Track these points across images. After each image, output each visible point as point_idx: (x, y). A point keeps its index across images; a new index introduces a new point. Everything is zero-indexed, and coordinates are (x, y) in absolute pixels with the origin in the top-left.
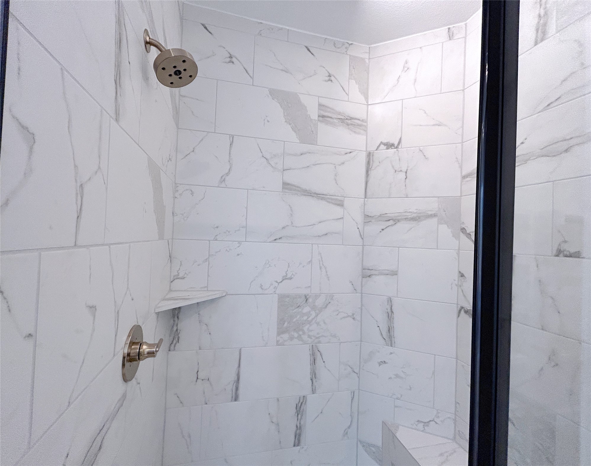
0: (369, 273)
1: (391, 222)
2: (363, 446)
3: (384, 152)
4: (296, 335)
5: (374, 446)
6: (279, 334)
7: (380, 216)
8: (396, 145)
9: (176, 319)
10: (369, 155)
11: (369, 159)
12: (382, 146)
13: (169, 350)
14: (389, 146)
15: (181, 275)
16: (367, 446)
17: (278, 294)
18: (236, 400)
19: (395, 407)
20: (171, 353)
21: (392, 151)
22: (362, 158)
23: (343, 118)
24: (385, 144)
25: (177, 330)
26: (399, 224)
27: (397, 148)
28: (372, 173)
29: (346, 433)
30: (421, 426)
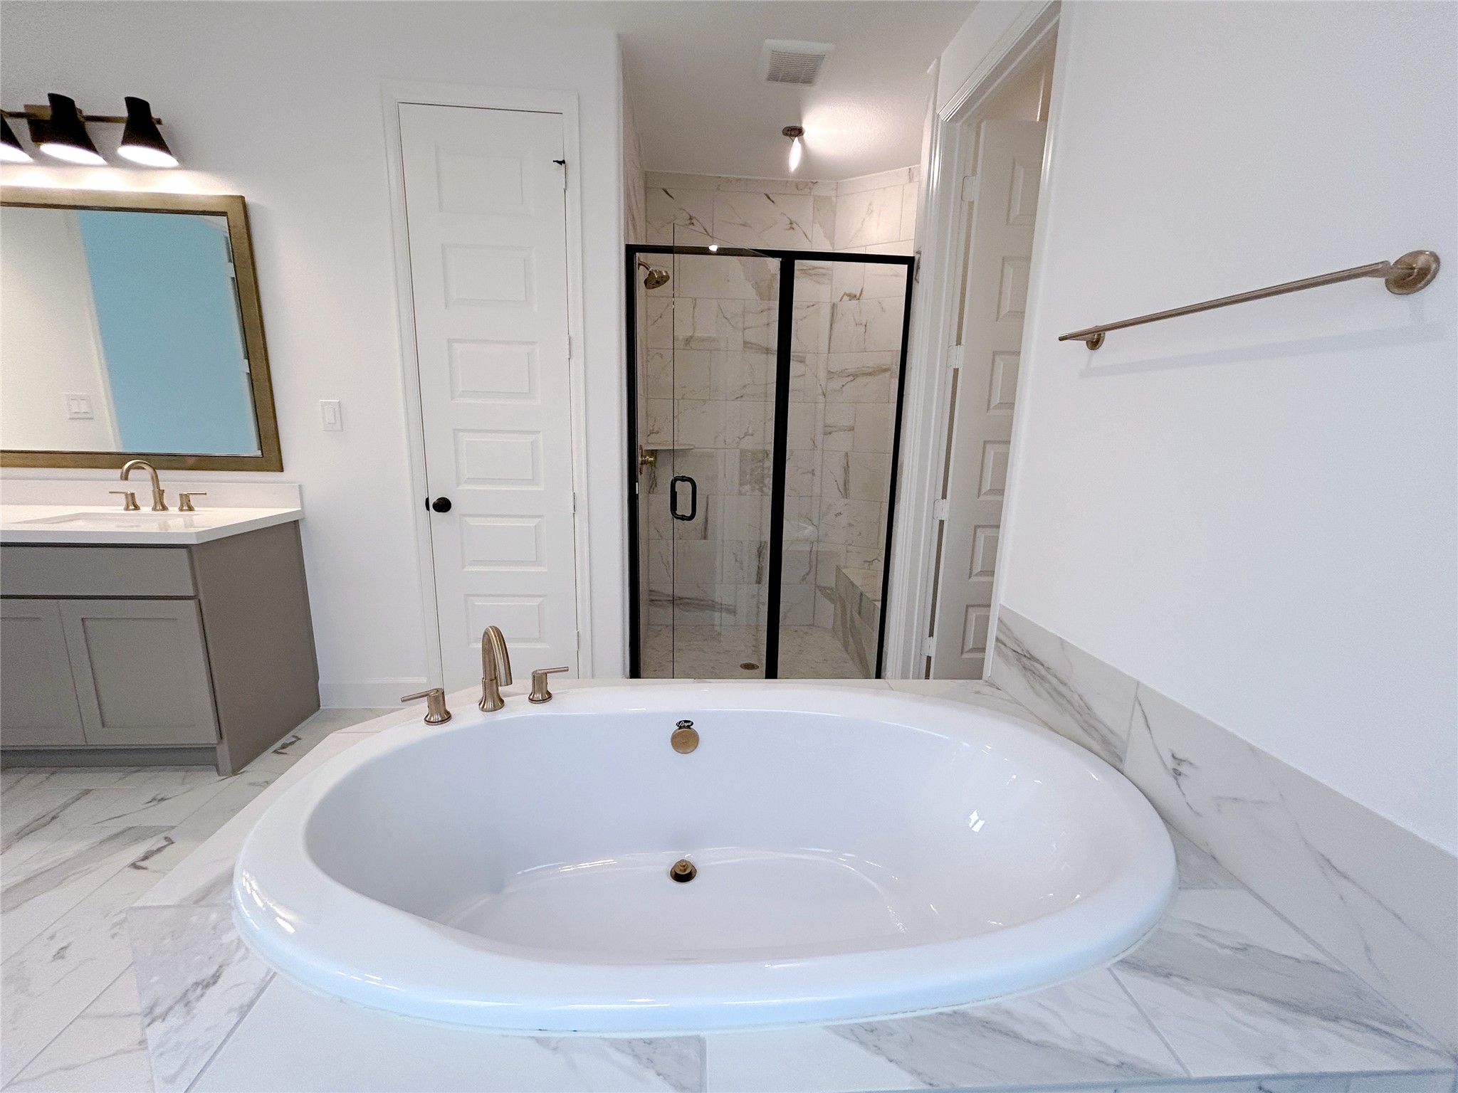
0: (829, 430)
1: (851, 378)
2: (820, 590)
3: (848, 304)
4: (757, 487)
5: (828, 588)
6: (741, 485)
7: (841, 372)
8: (858, 297)
9: (654, 468)
10: (834, 306)
11: (833, 312)
12: (845, 297)
13: (649, 493)
14: (852, 297)
15: (656, 430)
16: (823, 590)
17: (740, 449)
18: (705, 538)
19: (847, 552)
20: (651, 495)
21: (854, 302)
22: (826, 311)
23: (805, 268)
24: (849, 295)
25: (654, 476)
26: (858, 379)
27: (859, 299)
28: (835, 326)
29: (804, 579)
30: (866, 565)
